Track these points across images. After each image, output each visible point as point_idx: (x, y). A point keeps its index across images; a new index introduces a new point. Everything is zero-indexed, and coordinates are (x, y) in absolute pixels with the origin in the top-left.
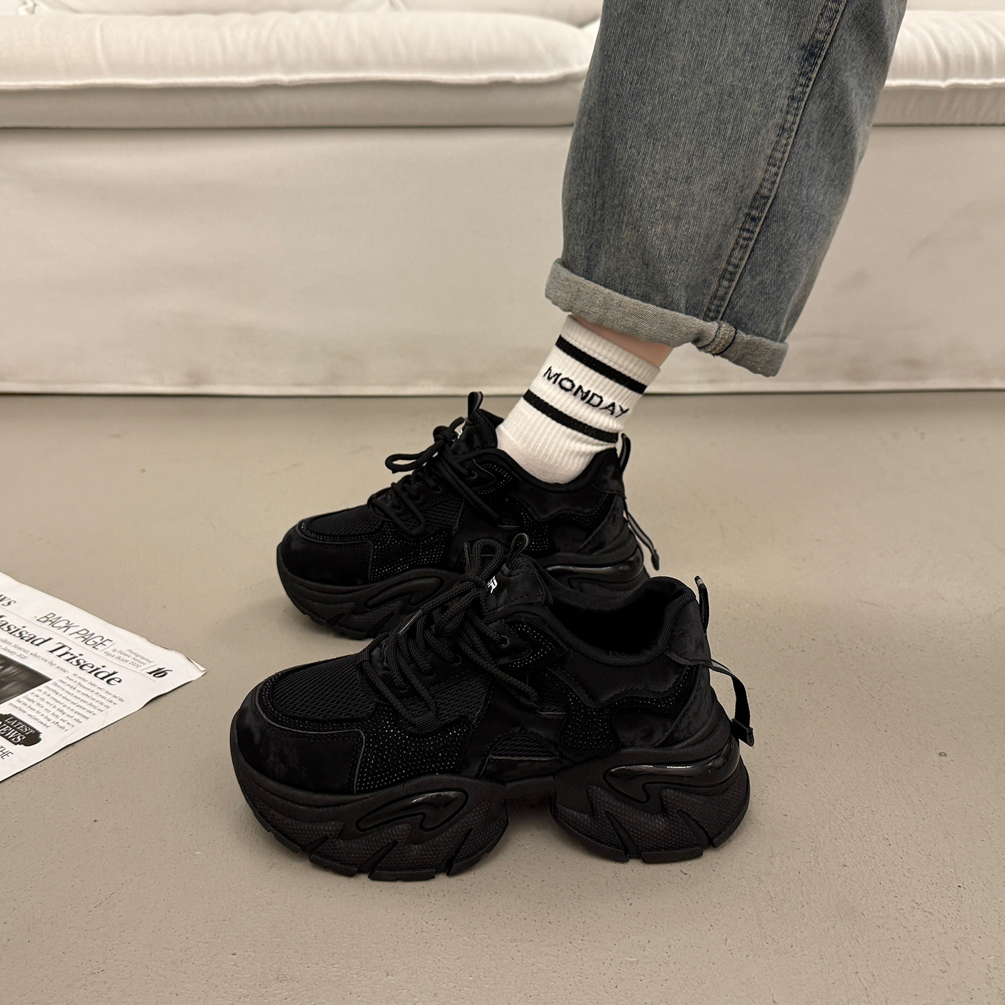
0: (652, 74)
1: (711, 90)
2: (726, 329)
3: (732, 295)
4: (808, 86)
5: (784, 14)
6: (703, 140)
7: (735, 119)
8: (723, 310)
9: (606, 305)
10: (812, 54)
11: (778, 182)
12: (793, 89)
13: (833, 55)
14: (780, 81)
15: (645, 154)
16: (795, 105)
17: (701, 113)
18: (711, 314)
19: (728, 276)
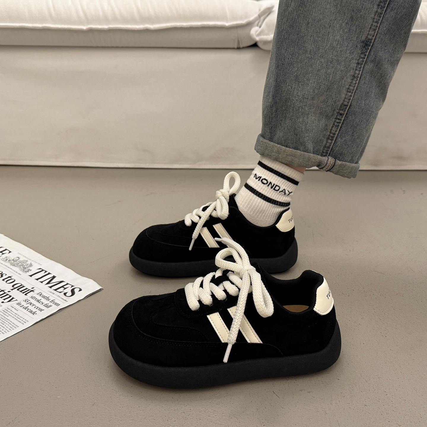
0: (297, 55)
1: (323, 60)
2: (331, 160)
3: (333, 146)
4: (365, 58)
5: (354, 28)
6: (320, 81)
7: (333, 73)
8: (329, 152)
9: (278, 152)
10: (366, 45)
11: (351, 99)
12: (358, 60)
13: (376, 45)
14: (352, 56)
15: (294, 88)
16: (359, 66)
17: (319, 70)
18: (324, 154)
19: (331, 138)
